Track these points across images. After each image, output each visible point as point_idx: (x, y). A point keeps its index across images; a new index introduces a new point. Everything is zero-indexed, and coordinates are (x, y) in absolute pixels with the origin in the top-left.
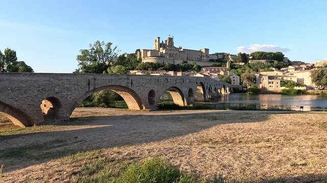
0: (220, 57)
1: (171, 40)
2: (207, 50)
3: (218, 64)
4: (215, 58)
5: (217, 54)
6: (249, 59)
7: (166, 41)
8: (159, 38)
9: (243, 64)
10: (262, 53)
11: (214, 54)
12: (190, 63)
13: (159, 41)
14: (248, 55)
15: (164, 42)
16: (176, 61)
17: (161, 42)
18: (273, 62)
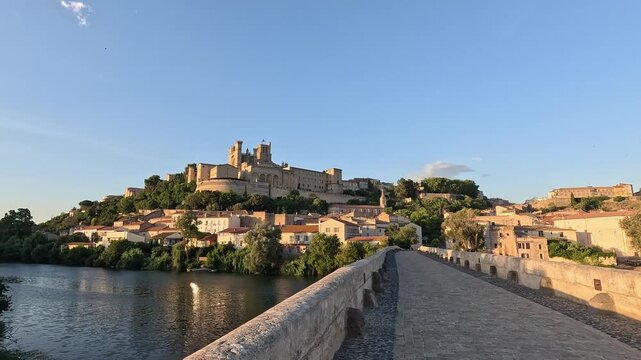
0: (364, 186)
1: (266, 149)
2: (338, 172)
3: (361, 199)
4: (354, 188)
5: (357, 181)
6: (420, 192)
7: (255, 150)
8: (240, 143)
9: (409, 200)
10: (443, 180)
11: (350, 181)
12: (305, 195)
13: (240, 149)
14: (417, 184)
15: (252, 153)
16: (273, 190)
17: (244, 151)
18: (464, 198)
